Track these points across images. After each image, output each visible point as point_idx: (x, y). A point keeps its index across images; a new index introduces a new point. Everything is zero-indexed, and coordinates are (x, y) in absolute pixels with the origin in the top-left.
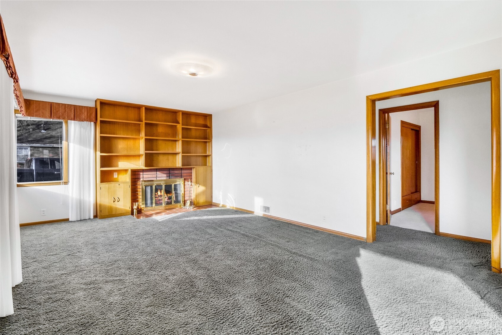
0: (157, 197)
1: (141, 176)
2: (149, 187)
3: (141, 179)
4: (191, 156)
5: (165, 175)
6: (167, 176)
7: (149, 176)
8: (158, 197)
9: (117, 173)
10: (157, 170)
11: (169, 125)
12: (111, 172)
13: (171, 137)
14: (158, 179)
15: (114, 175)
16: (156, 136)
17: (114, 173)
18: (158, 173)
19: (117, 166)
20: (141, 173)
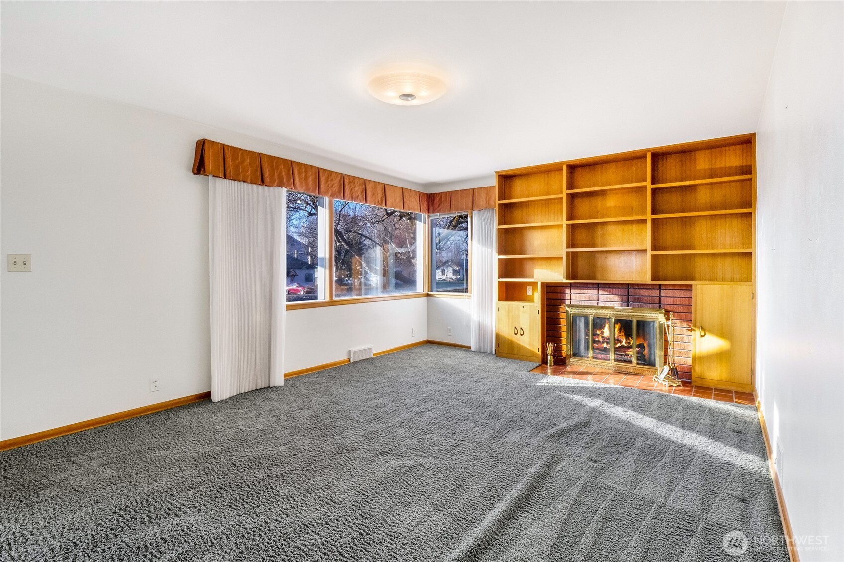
0: (599, 341)
1: (567, 297)
2: (583, 319)
3: (568, 302)
4: (695, 254)
5: (616, 298)
6: (622, 300)
7: (582, 297)
8: (603, 342)
9: (532, 287)
10: (598, 286)
11: (632, 188)
12: (523, 286)
13: (637, 214)
14: (601, 304)
15: (528, 291)
16: (603, 217)
17: (528, 287)
18: (600, 292)
19: (532, 276)
20: (568, 291)
